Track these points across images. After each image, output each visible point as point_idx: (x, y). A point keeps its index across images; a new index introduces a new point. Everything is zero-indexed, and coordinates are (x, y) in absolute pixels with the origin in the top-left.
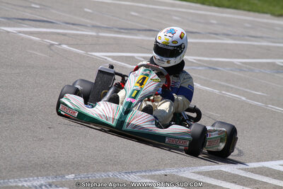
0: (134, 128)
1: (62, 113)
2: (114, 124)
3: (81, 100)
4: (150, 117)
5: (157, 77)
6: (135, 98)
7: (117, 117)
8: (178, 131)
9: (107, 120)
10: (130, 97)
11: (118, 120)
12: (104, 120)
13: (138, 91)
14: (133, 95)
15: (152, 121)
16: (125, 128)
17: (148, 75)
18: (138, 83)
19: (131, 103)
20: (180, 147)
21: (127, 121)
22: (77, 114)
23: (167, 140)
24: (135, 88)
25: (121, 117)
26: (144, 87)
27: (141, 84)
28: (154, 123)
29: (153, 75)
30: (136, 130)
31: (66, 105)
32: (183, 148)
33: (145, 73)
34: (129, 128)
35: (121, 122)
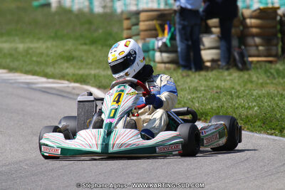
0: (120, 147)
1: (45, 154)
2: (99, 150)
3: (61, 136)
4: (134, 132)
5: (133, 90)
6: (114, 117)
7: (100, 142)
8: (167, 138)
9: (91, 147)
10: (109, 117)
11: (102, 144)
12: (88, 149)
13: (116, 110)
14: (112, 115)
15: (137, 135)
16: (111, 150)
17: (122, 91)
18: (114, 101)
19: (111, 123)
20: (174, 153)
21: (111, 142)
22: (60, 151)
23: (157, 150)
24: (112, 108)
25: (104, 141)
26: (121, 103)
27: (118, 101)
28: (140, 136)
29: (129, 89)
30: (123, 148)
31: (47, 145)
32: (177, 152)
33: (119, 89)
34: (116, 149)
35: (106, 146)
